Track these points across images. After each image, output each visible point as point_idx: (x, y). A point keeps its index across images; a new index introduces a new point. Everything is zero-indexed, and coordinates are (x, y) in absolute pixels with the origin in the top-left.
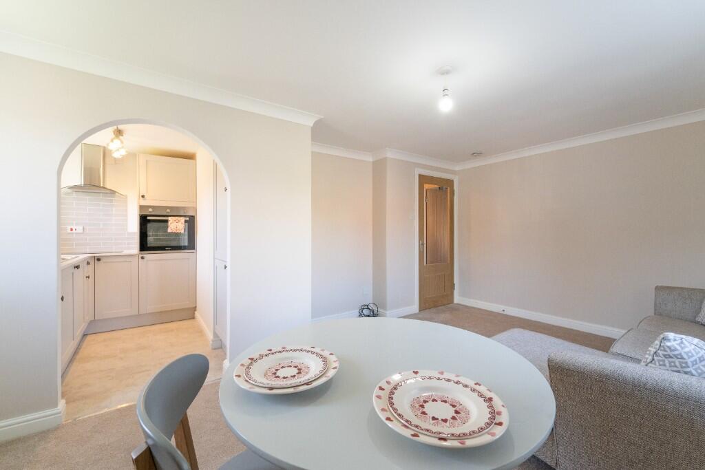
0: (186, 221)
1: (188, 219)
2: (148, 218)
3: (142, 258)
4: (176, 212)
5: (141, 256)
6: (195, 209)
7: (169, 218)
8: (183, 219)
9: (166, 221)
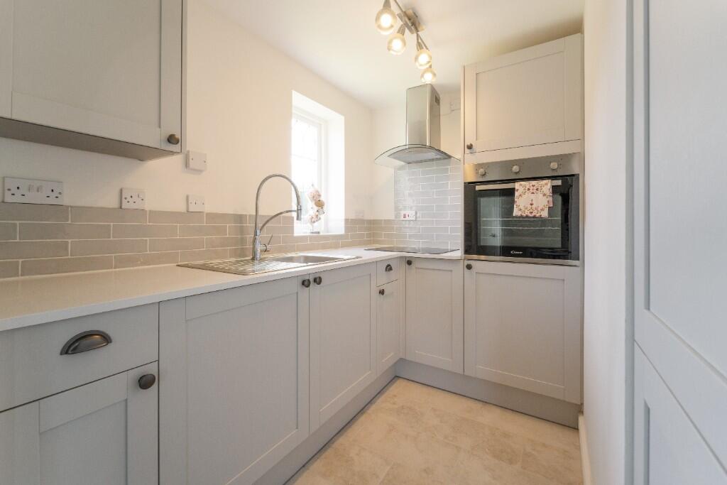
0: (555, 189)
1: (559, 182)
2: (478, 188)
3: (469, 267)
4: (531, 171)
5: (467, 262)
6: (581, 157)
7: (517, 185)
8: (547, 186)
9: (511, 192)
